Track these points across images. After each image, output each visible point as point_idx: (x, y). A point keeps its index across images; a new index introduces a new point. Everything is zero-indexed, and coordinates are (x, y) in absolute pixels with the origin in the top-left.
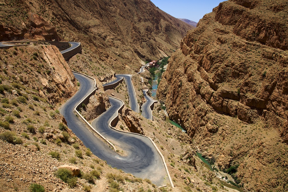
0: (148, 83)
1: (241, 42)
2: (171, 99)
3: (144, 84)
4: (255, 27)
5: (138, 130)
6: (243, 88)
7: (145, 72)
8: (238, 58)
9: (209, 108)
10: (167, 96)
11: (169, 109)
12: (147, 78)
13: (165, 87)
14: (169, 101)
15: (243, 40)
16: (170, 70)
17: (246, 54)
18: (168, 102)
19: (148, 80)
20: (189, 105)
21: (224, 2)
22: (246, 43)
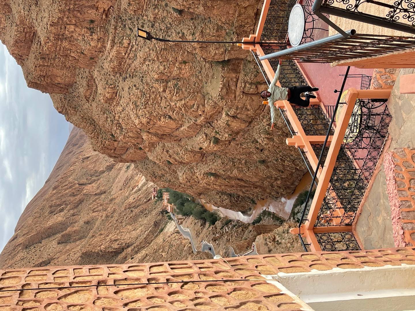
1: (111, 56)
4: (76, 29)
6: (213, 55)
8: (147, 63)
9: (264, 120)
15: (106, 53)
17: (136, 46)
20: (258, 160)
21: (27, 78)
22: (112, 47)
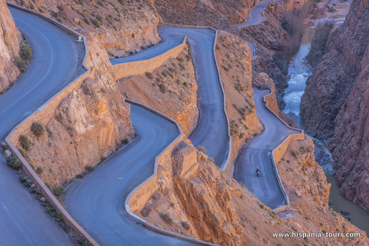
0: (273, 66)
2: (354, 128)
3: (259, 67)
5: (227, 231)
7: (266, 23)
10: (338, 116)
11: (344, 164)
12: (271, 47)
13: (337, 85)
14: (347, 135)
16: (360, 23)
18: (343, 140)
19: (272, 53)
